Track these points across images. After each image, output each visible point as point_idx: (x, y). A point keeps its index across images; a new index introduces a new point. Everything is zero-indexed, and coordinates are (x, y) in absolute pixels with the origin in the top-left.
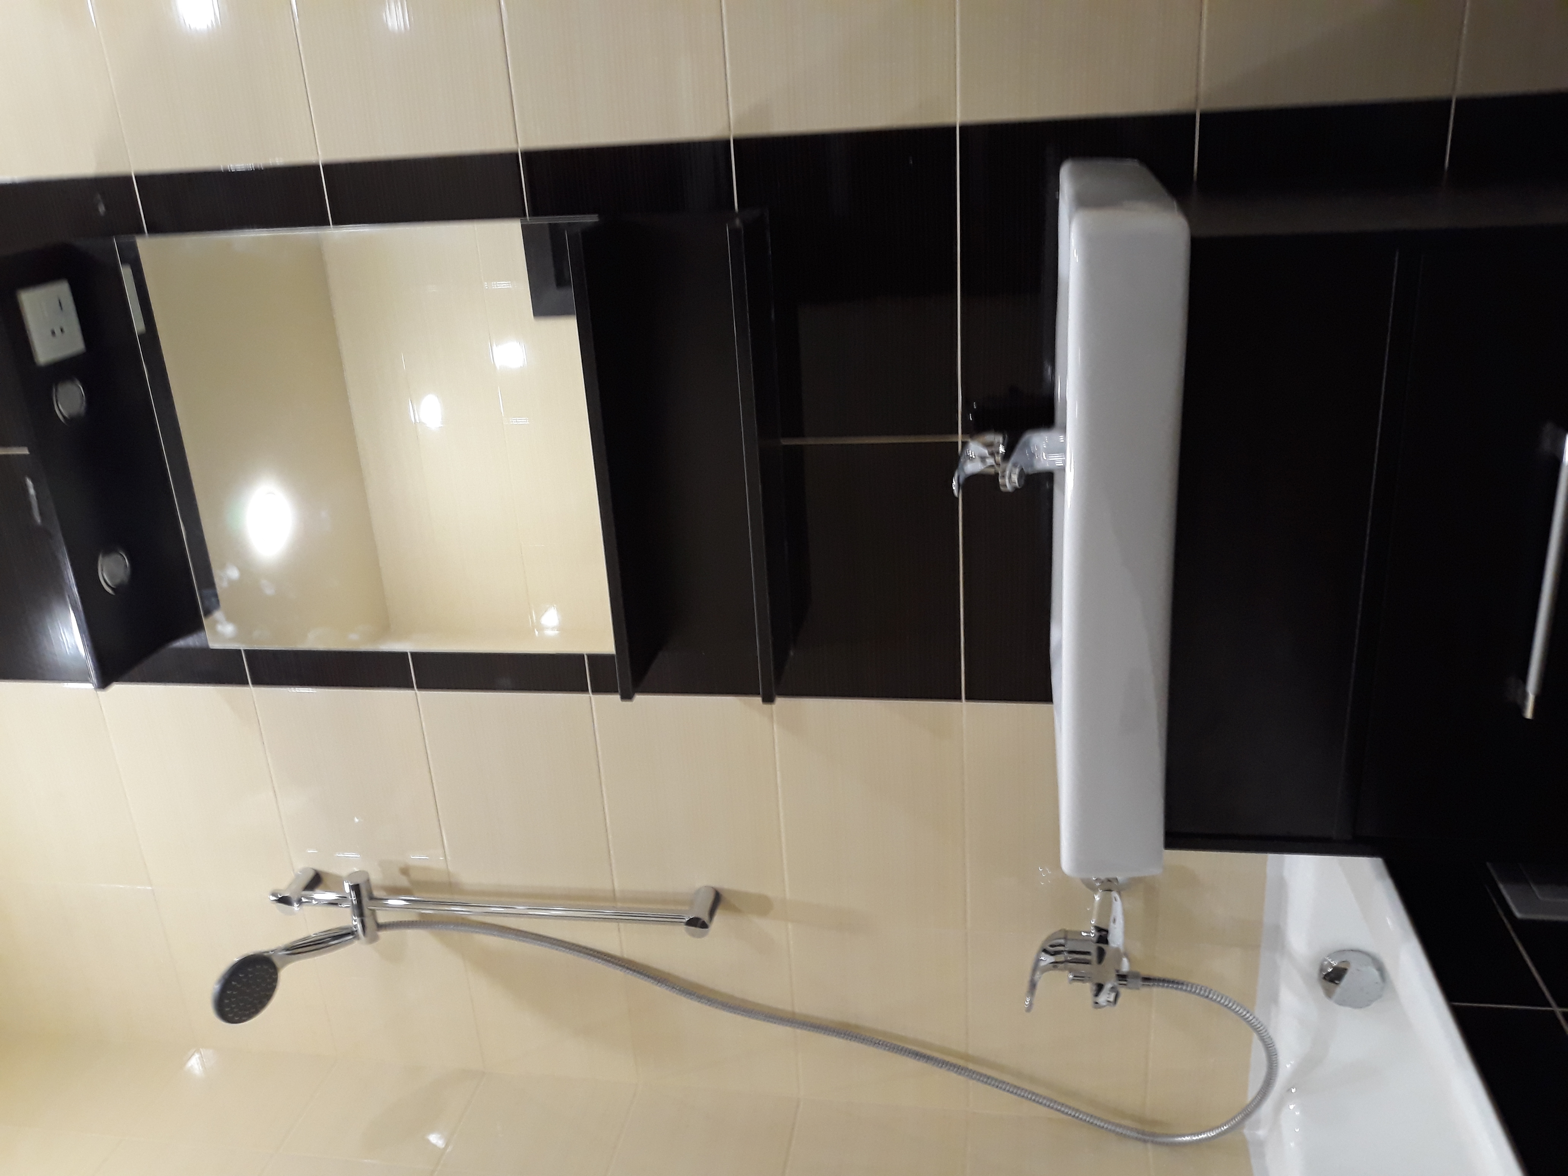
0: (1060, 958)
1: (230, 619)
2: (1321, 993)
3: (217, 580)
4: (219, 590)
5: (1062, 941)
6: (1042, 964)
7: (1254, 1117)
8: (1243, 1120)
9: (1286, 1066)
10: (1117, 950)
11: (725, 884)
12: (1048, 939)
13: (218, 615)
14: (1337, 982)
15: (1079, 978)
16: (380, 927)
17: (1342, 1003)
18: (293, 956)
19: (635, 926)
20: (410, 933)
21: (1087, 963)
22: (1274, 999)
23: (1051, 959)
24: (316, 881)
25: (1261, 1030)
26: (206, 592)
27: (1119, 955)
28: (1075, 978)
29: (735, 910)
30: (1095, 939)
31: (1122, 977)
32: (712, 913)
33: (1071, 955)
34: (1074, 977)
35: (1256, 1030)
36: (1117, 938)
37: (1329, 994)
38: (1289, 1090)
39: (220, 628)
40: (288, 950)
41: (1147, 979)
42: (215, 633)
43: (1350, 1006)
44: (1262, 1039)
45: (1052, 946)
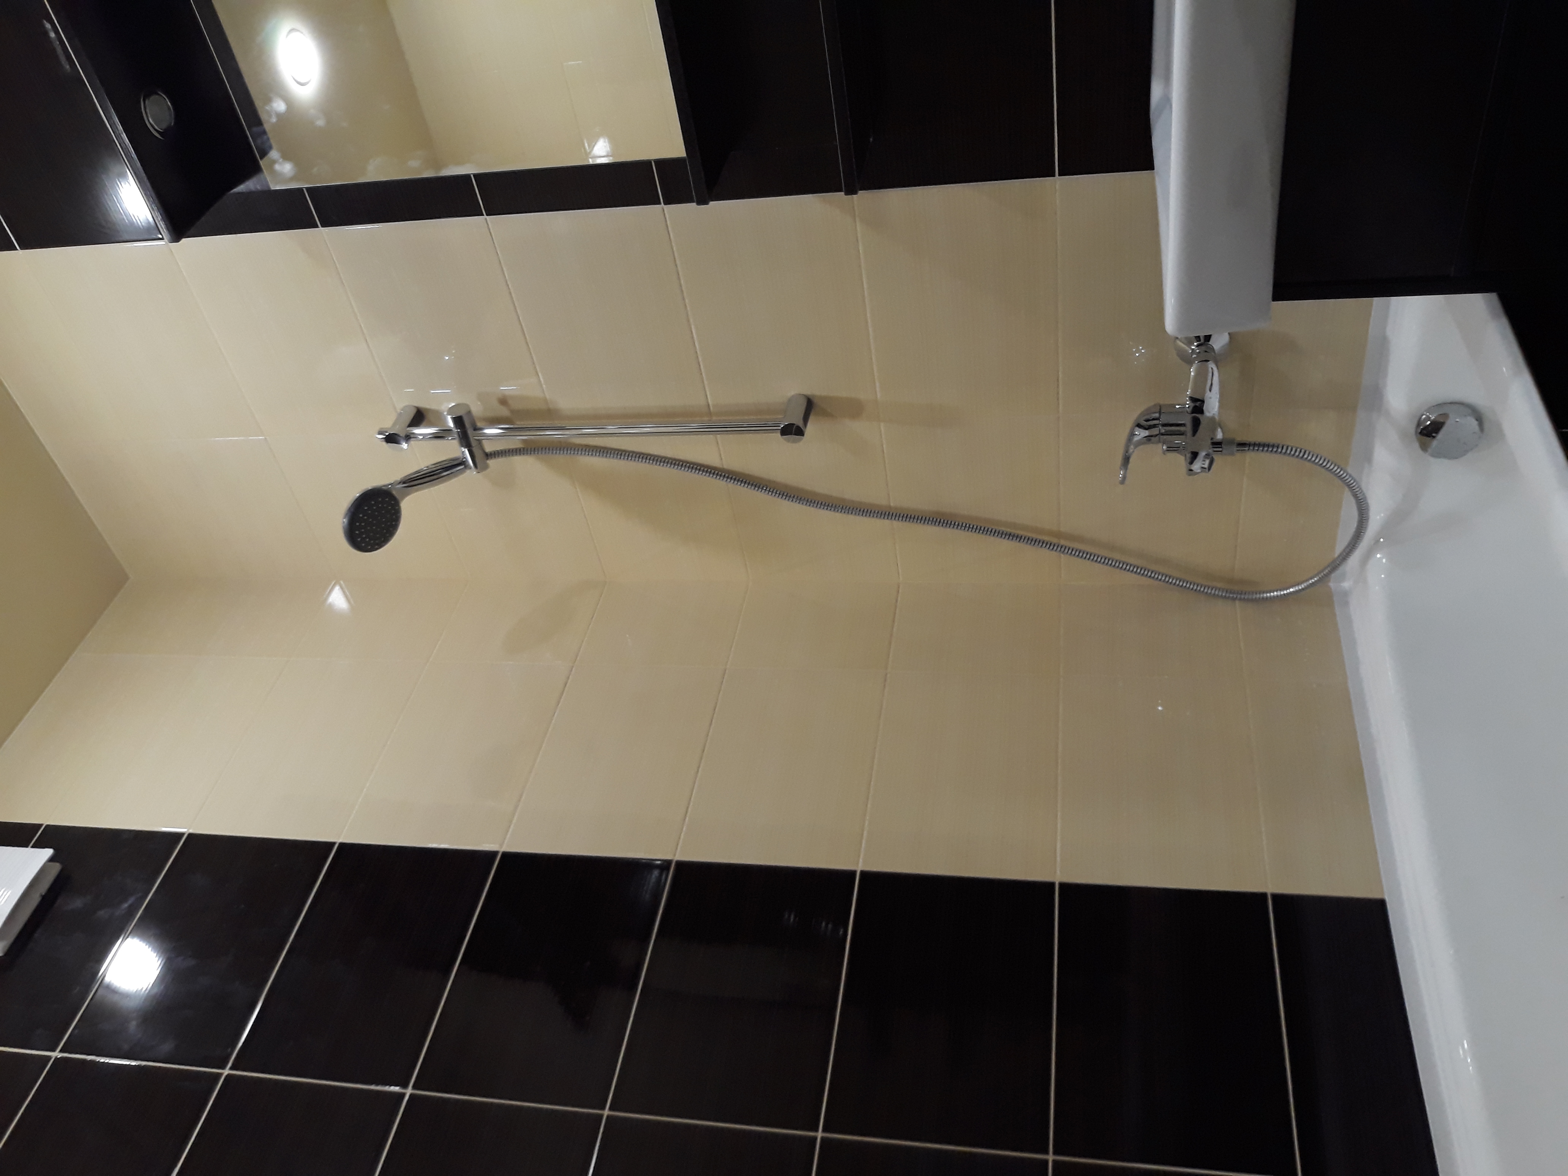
0: (1155, 431)
1: (286, 157)
2: (1416, 445)
3: (263, 117)
4: (267, 127)
5: (1157, 415)
6: (1136, 439)
7: (1341, 568)
8: (1330, 572)
9: (1377, 518)
10: (1212, 419)
11: (815, 390)
12: (1142, 414)
13: (274, 154)
14: (1434, 435)
15: (1172, 449)
16: (488, 456)
17: (1437, 455)
18: (410, 488)
19: (731, 437)
20: (517, 459)
21: (1182, 434)
22: (1368, 458)
23: (1146, 433)
24: (419, 417)
25: (1354, 487)
26: (255, 129)
27: (1214, 424)
28: (1168, 449)
29: (826, 414)
30: (1189, 410)
31: (1217, 444)
32: (806, 419)
33: (1165, 428)
34: (1168, 447)
35: (1349, 486)
36: (1213, 406)
37: (1424, 447)
38: (1378, 541)
39: (277, 167)
40: (404, 483)
41: (1242, 445)
42: (273, 172)
43: (1445, 457)
44: (1355, 496)
45: (1147, 420)
